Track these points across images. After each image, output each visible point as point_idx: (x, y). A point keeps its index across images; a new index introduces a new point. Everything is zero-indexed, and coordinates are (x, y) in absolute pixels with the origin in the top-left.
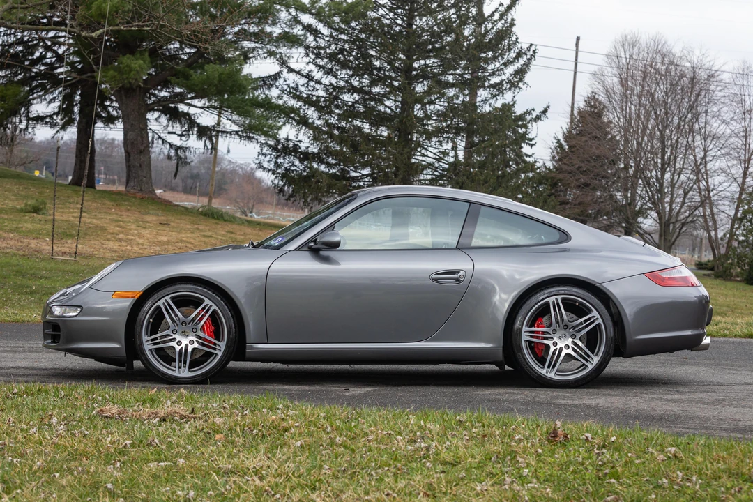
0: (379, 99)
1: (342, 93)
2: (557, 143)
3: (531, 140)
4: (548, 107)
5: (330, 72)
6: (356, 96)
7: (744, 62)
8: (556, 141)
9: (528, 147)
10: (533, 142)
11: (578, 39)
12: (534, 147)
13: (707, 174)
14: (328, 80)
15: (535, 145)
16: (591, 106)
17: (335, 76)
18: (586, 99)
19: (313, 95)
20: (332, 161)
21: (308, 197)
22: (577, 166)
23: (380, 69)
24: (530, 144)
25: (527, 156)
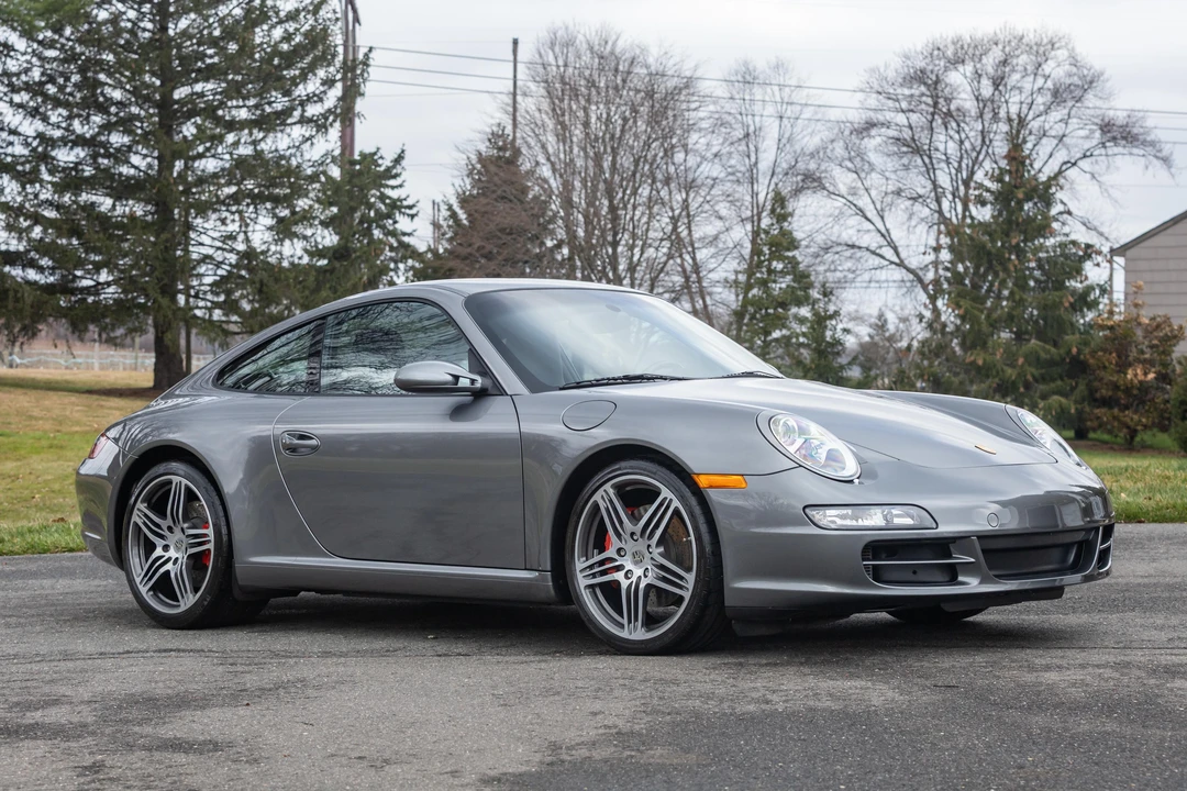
0: (121, 156)
1: (53, 148)
2: (448, 210)
3: (410, 207)
4: (403, 151)
5: (34, 113)
6: (81, 152)
7: (746, 64)
8: (446, 207)
9: (407, 219)
10: (413, 211)
11: (515, 42)
12: (416, 219)
13: (692, 245)
14: (33, 127)
15: (416, 215)
16: (500, 149)
17: (45, 119)
18: (490, 137)
19: (6, 155)
20: (45, 262)
21: (14, 327)
22: (476, 246)
23: (120, 104)
24: (408, 215)
25: (404, 234)
